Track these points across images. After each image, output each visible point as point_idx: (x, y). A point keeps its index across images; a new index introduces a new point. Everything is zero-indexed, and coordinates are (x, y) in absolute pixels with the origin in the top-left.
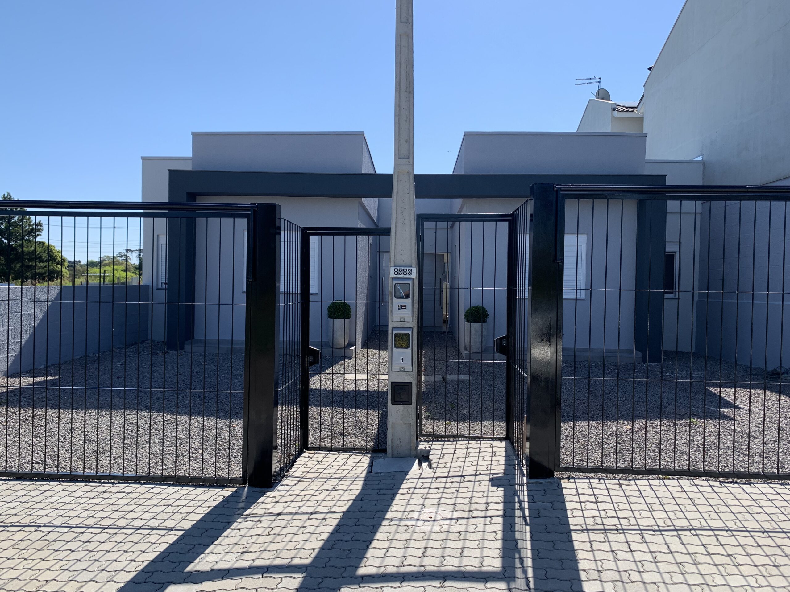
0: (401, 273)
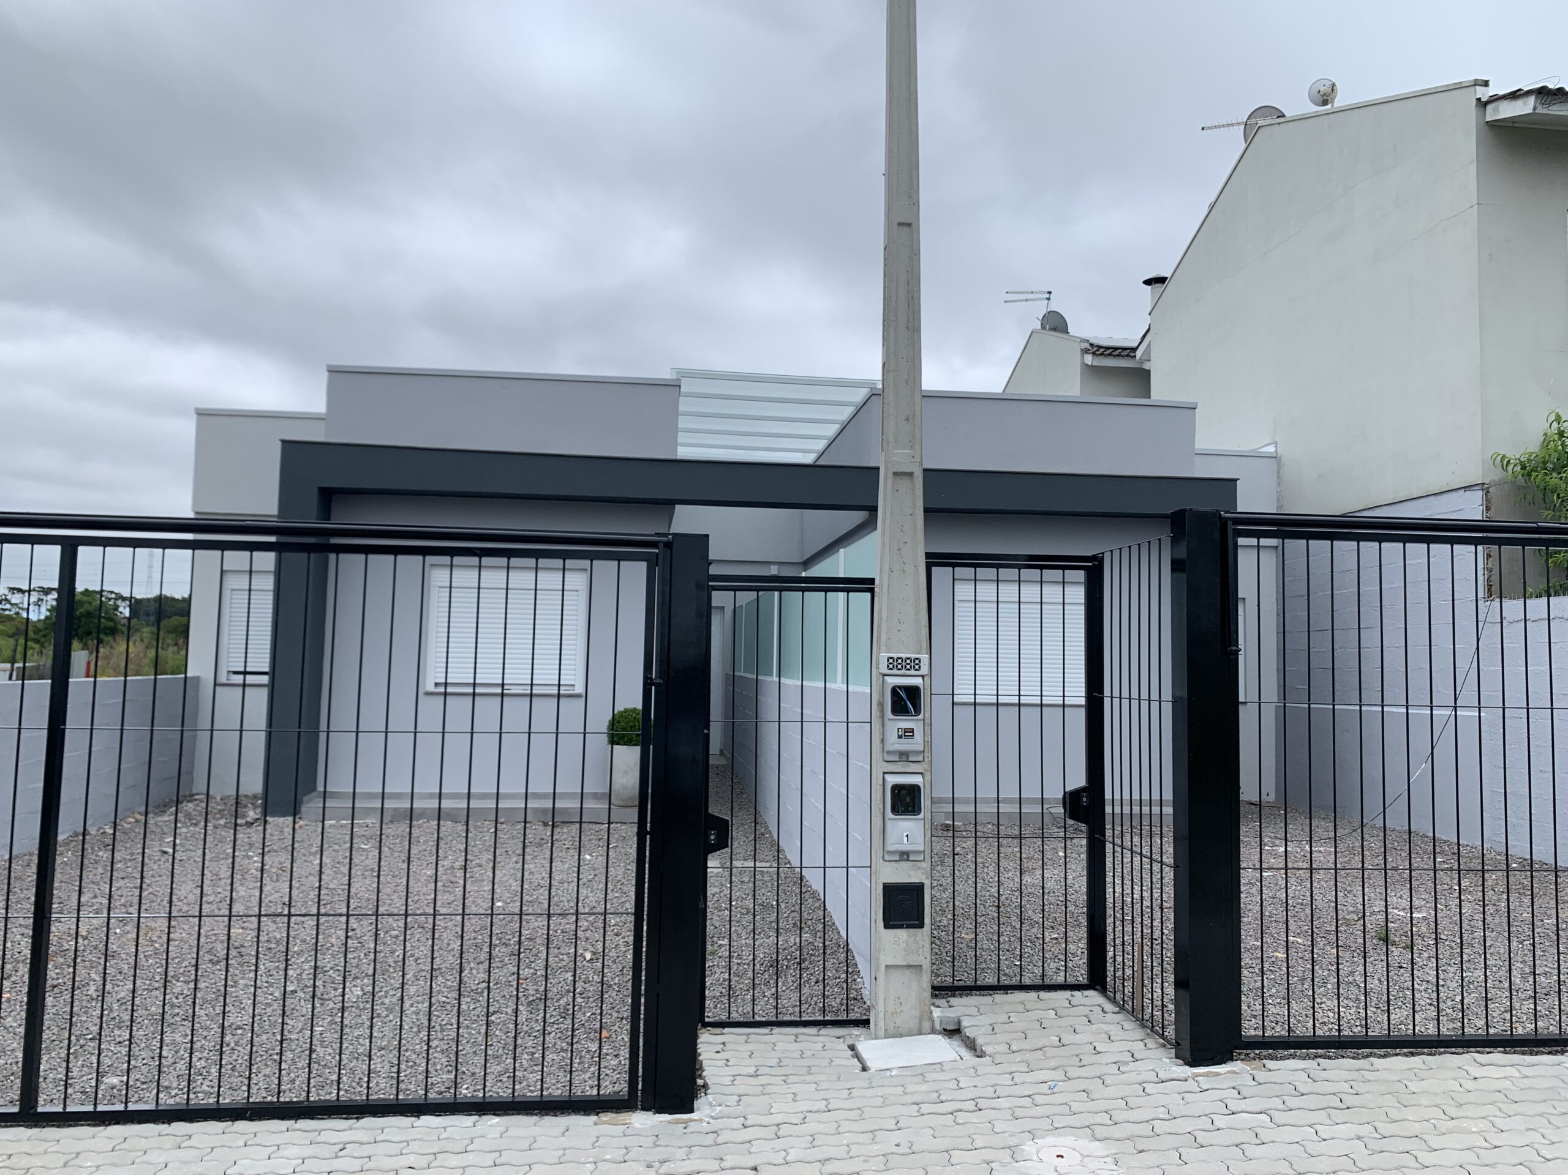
0: (900, 666)
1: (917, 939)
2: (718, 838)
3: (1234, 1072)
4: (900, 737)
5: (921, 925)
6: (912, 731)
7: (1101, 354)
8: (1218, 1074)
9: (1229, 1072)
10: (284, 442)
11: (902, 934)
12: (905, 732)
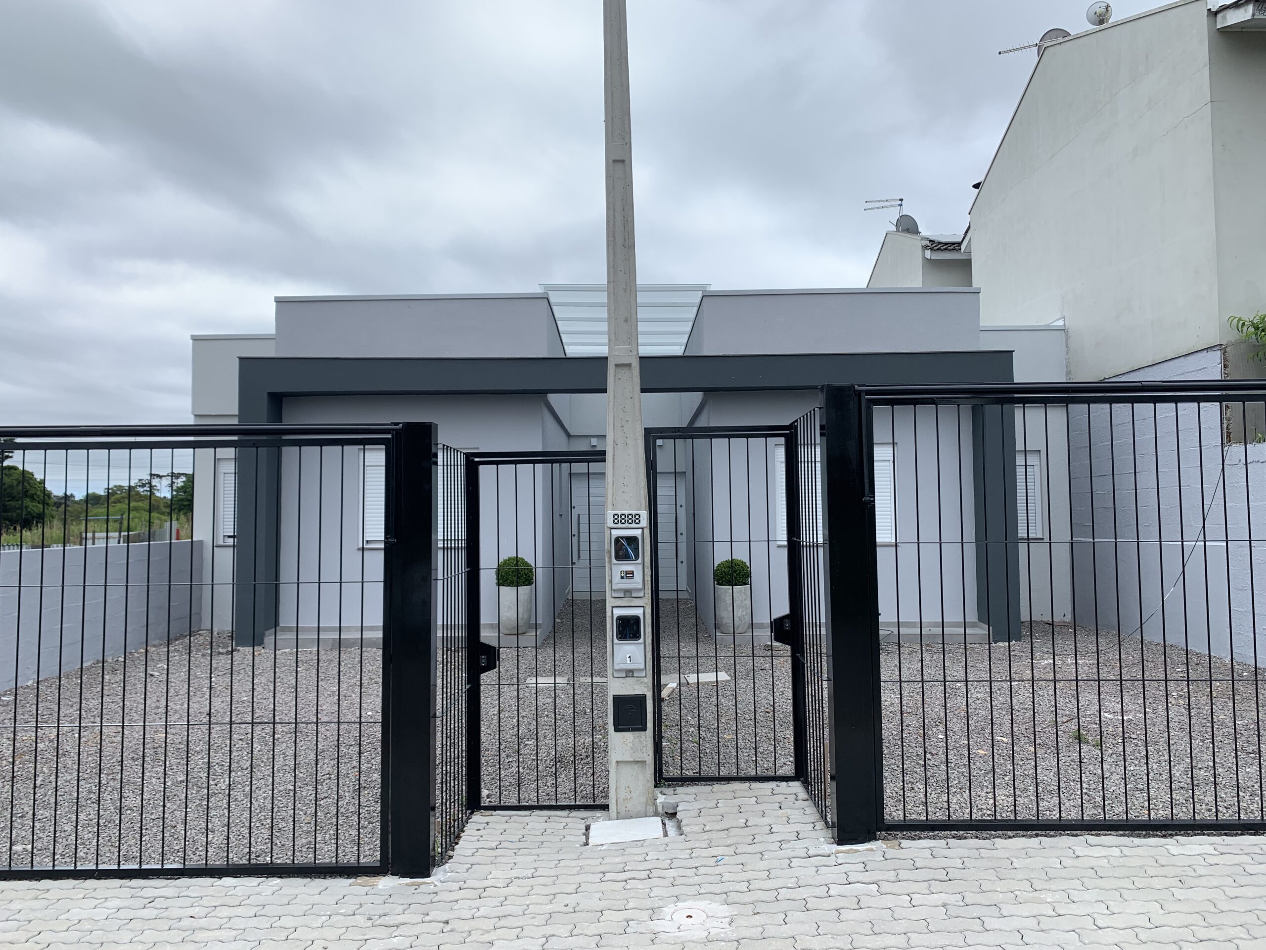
0: (623, 521)
1: (642, 740)
2: (488, 660)
3: (872, 850)
4: (622, 578)
5: (644, 729)
6: (632, 573)
7: (938, 249)
8: (857, 851)
9: (867, 850)
10: (241, 359)
11: (629, 736)
12: (627, 574)
